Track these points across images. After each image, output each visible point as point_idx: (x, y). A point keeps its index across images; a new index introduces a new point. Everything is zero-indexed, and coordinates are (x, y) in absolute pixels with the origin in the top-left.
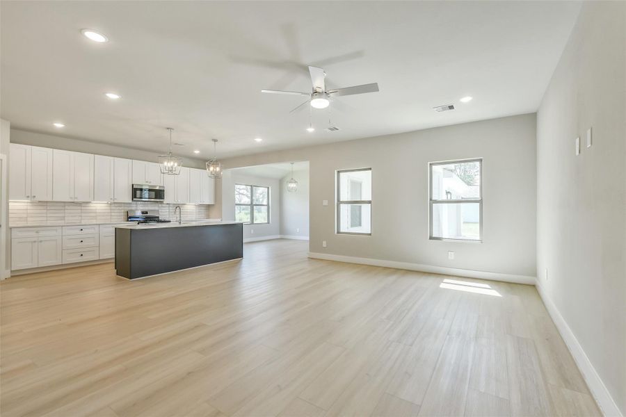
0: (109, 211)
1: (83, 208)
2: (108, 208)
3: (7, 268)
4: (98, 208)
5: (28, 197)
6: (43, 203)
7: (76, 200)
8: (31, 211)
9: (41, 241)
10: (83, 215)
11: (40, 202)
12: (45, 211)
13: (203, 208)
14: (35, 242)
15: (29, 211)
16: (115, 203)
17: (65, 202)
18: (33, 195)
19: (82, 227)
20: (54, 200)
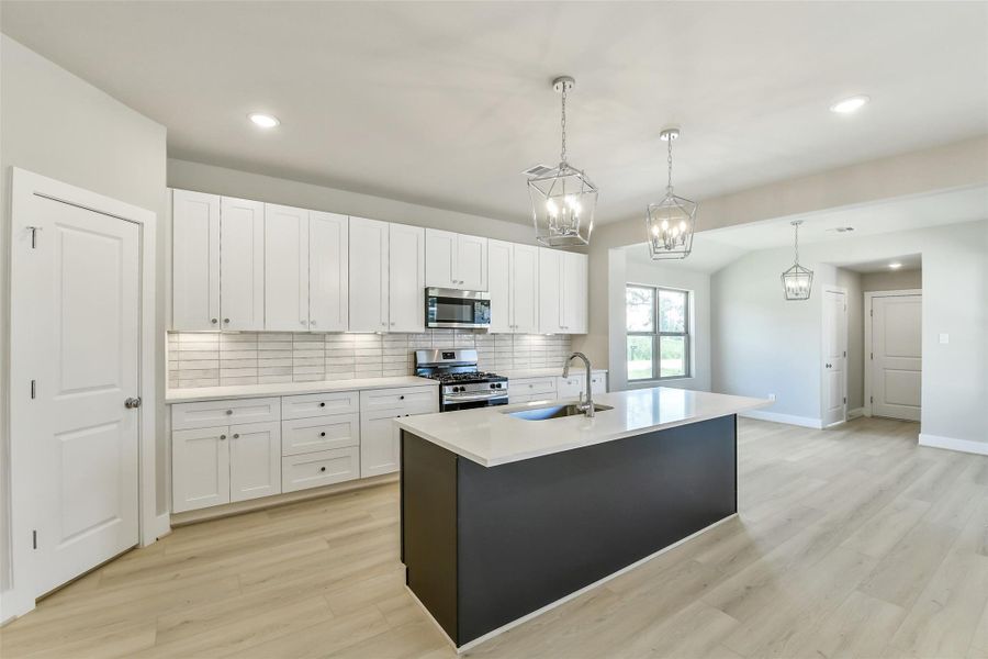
0: (379, 352)
1: (328, 346)
2: (377, 345)
3: (160, 509)
4: (358, 345)
5: (214, 321)
6: (249, 337)
7: (313, 329)
8: (229, 356)
9: (236, 436)
10: (329, 361)
11: (242, 332)
12: (253, 354)
13: (560, 342)
14: (223, 437)
15: (223, 355)
16: (390, 333)
17: (292, 333)
18: (224, 318)
19: (322, 398)
20: (267, 329)
